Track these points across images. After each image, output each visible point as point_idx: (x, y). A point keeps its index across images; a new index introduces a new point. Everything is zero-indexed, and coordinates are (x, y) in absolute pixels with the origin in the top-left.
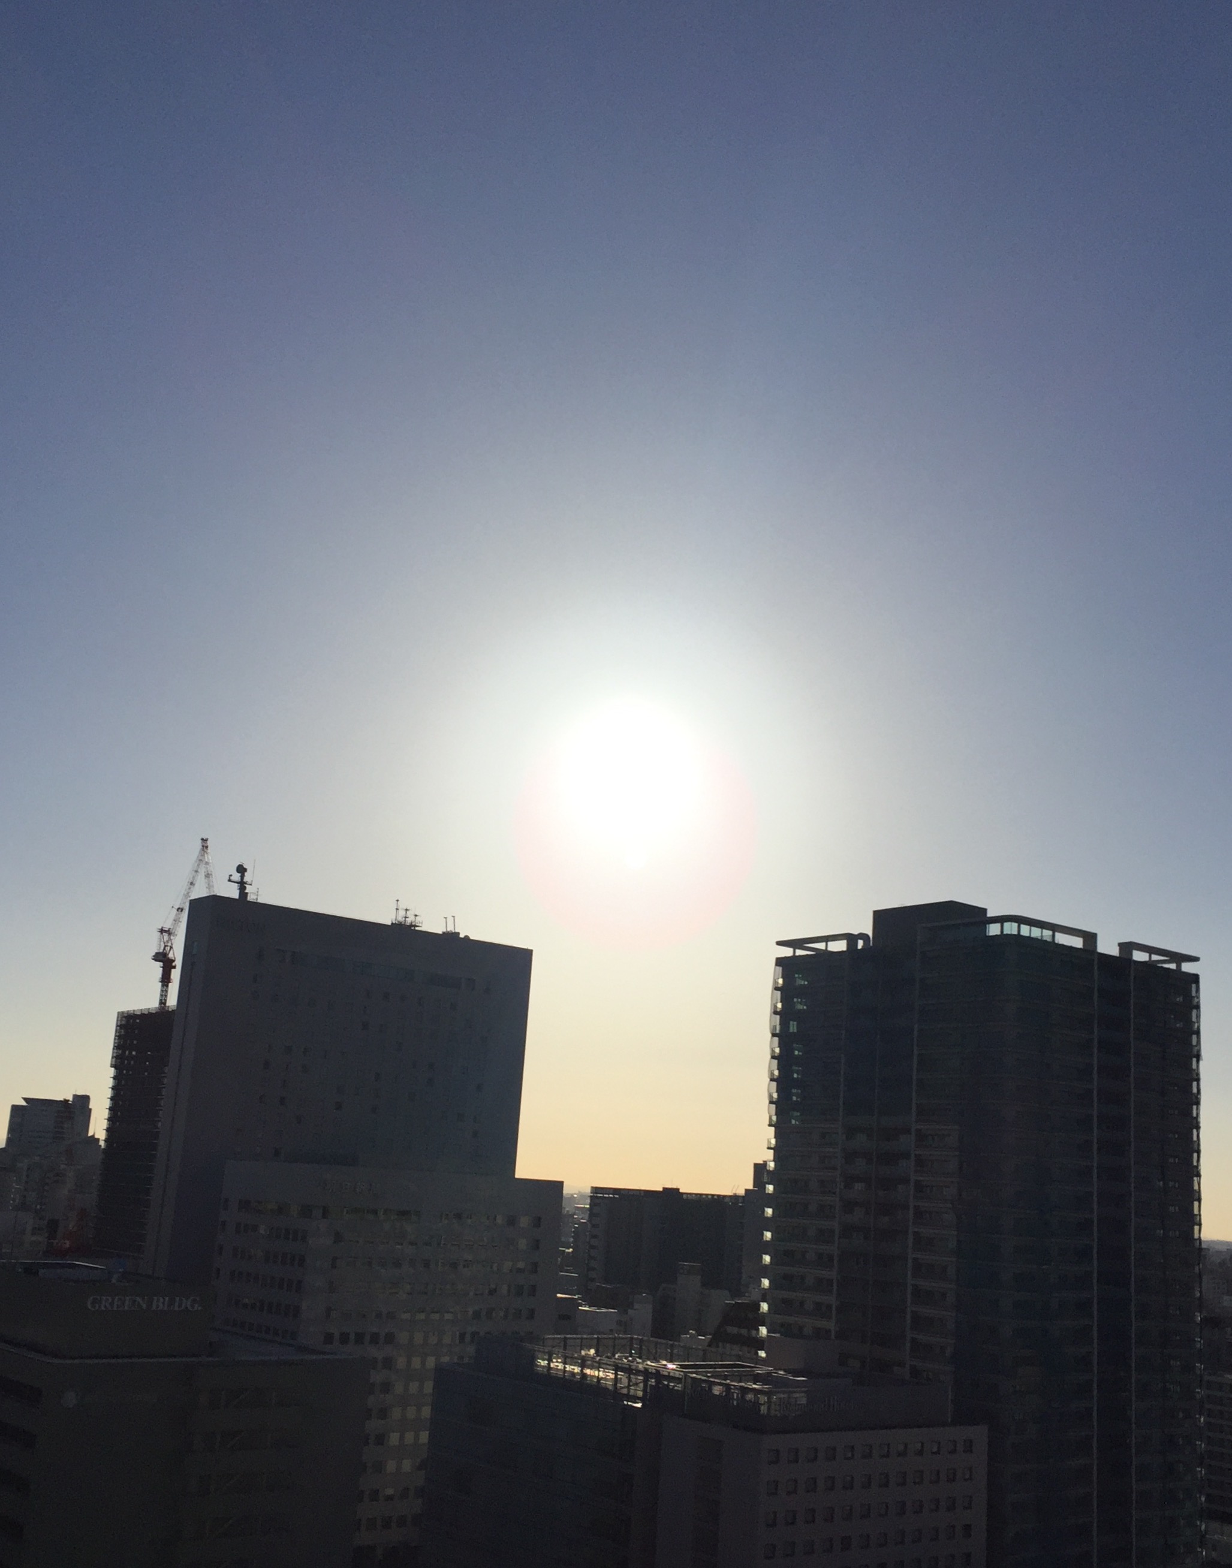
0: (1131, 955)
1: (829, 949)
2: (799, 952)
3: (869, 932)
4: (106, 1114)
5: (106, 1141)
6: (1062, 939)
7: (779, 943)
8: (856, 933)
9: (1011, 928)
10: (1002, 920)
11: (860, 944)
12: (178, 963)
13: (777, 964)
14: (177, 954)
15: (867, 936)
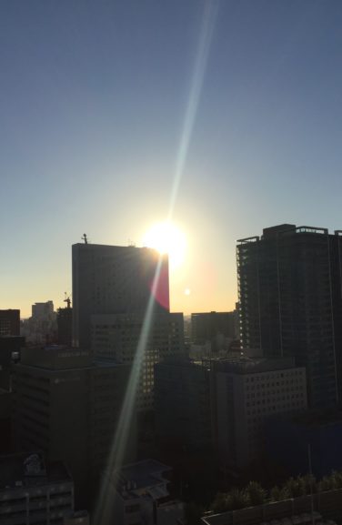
0: (338, 234)
1: (251, 241)
2: (243, 243)
3: (262, 235)
6: (318, 232)
7: (238, 241)
8: (258, 236)
9: (303, 230)
10: (300, 228)
11: (260, 239)
13: (237, 247)
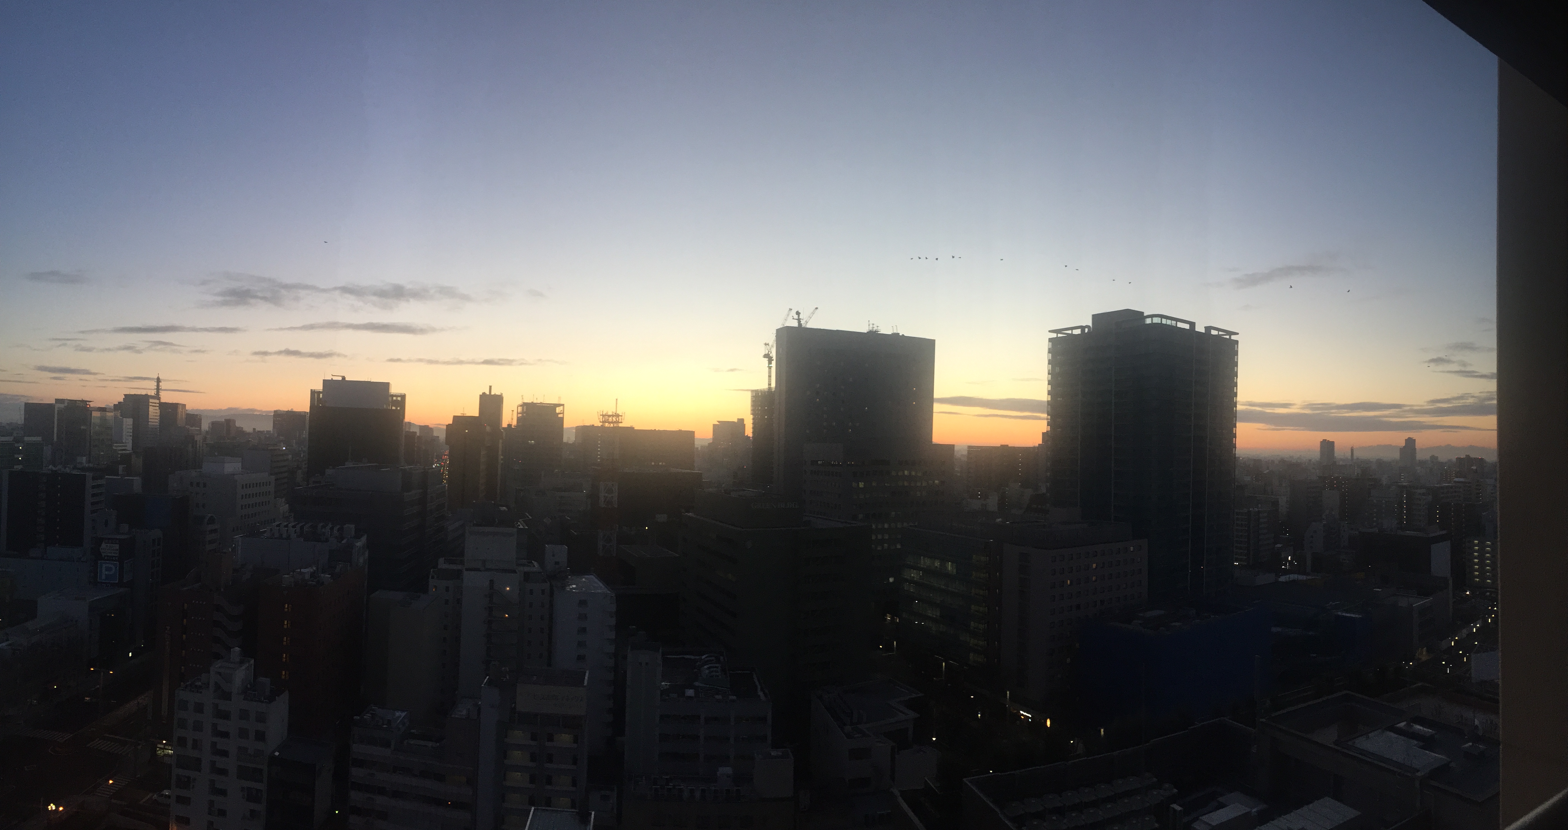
0: (1211, 332)
1: (1073, 333)
2: (1060, 335)
3: (1090, 324)
4: (751, 426)
5: (752, 437)
6: (1180, 325)
7: (1050, 331)
8: (1084, 325)
9: (1156, 320)
10: (1152, 316)
11: (1086, 330)
12: (774, 358)
13: (1049, 341)
14: (774, 354)
15: (1089, 326)
